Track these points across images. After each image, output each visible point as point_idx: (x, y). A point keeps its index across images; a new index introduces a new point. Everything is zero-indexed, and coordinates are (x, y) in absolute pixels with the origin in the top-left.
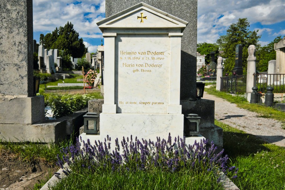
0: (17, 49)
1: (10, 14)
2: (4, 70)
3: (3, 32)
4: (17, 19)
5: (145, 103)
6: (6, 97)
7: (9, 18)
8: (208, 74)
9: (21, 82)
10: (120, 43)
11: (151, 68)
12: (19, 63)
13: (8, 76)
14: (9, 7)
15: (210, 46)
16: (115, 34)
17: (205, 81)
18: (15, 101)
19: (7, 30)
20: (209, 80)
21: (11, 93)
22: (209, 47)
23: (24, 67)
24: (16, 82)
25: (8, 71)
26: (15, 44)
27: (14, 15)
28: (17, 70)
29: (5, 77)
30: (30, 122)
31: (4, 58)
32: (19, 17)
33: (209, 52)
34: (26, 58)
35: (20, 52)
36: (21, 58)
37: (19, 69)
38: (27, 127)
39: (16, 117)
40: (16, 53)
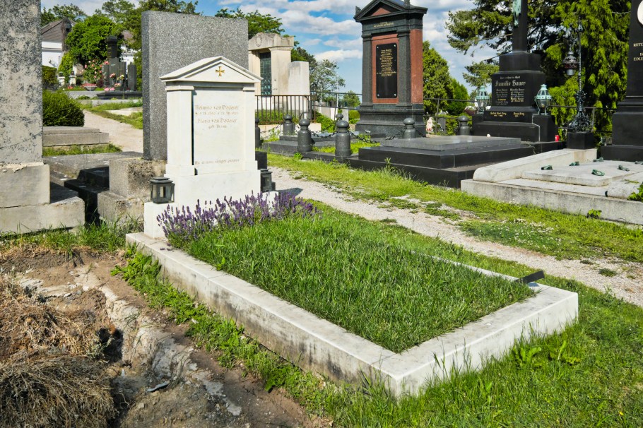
0: (25, 95)
1: (15, 45)
2: (4, 126)
3: (3, 70)
4: (25, 52)
5: (222, 162)
6: (9, 166)
7: (12, 50)
8: (108, 84)
9: (31, 144)
10: (194, 96)
11: (226, 124)
12: (28, 116)
13: (10, 135)
14: (12, 33)
15: (105, 23)
16: (192, 88)
17: (110, 99)
18: (23, 173)
19: (10, 67)
20: (119, 99)
21: (17, 161)
22: (102, 25)
23: (37, 121)
24: (24, 144)
25: (10, 129)
26: (22, 88)
27: (21, 46)
28: (26, 125)
29: (5, 137)
30: (48, 199)
31: (4, 108)
32: (28, 49)
33: (103, 36)
34: (40, 108)
35: (31, 99)
36: (32, 108)
37: (29, 125)
38: (42, 208)
39: (25, 196)
40: (25, 102)
